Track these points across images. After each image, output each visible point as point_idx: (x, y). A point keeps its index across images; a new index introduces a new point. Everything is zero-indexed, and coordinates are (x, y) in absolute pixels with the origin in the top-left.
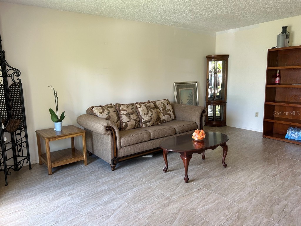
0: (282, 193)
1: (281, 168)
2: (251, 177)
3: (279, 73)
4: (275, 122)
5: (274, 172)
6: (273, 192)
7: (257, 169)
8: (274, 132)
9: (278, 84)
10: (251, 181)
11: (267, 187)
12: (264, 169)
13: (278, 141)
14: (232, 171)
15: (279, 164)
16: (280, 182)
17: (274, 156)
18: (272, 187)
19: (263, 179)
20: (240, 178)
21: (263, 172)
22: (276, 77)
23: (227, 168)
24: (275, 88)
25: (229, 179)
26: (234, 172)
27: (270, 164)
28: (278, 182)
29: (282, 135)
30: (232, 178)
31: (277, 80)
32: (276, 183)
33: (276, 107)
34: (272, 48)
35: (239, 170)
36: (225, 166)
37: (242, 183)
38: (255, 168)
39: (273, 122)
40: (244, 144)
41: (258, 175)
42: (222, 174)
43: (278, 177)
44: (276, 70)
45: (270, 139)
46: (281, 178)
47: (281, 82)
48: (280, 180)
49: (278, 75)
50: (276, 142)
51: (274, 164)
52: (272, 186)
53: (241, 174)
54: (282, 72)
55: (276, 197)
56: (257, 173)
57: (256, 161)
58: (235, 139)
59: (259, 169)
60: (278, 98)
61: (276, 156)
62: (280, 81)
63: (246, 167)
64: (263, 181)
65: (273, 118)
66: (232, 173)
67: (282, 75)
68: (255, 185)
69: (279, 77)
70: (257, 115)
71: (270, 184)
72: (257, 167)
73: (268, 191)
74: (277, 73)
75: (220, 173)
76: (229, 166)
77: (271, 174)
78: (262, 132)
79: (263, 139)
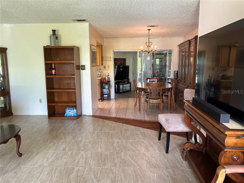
0: (73, 161)
1: (68, 141)
2: (47, 157)
3: (54, 66)
4: (56, 105)
5: (63, 146)
6: (66, 163)
7: (50, 148)
8: (56, 113)
9: (54, 75)
10: (47, 160)
11: (61, 161)
12: (55, 146)
13: (61, 120)
14: (29, 158)
15: (65, 138)
16: (70, 153)
17: (60, 132)
18: (65, 160)
19: (57, 155)
20: (37, 162)
21: (55, 149)
22: (52, 69)
23: (22, 157)
24: (53, 78)
25: (27, 167)
26: (30, 159)
27: (59, 141)
28: (69, 153)
29: (62, 114)
30: (29, 165)
31: (53, 71)
32: (67, 155)
33: (55, 93)
34: (47, 46)
35: (34, 155)
36: (20, 155)
37: (40, 166)
38: (48, 148)
39: (54, 105)
40: (33, 129)
41: (52, 153)
42: (19, 165)
43: (67, 149)
44: (52, 64)
45: (54, 119)
46: (70, 149)
47: (57, 73)
48: (69, 151)
49: (53, 67)
50: (59, 120)
51: (62, 139)
52: (65, 158)
53: (37, 157)
54: (56, 65)
55: (70, 166)
56: (51, 152)
57: (47, 141)
58: (24, 125)
59: (52, 148)
60: (55, 86)
61: (62, 132)
62: (55, 72)
63: (40, 149)
64: (57, 157)
65: (54, 102)
66: (29, 160)
67: (56, 68)
68: (51, 163)
69: (54, 69)
70: (41, 101)
71: (63, 158)
72: (50, 146)
73: (63, 164)
74: (52, 66)
75: (16, 164)
76: (24, 154)
77: (62, 148)
78: (47, 114)
79: (49, 121)
